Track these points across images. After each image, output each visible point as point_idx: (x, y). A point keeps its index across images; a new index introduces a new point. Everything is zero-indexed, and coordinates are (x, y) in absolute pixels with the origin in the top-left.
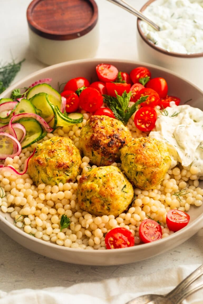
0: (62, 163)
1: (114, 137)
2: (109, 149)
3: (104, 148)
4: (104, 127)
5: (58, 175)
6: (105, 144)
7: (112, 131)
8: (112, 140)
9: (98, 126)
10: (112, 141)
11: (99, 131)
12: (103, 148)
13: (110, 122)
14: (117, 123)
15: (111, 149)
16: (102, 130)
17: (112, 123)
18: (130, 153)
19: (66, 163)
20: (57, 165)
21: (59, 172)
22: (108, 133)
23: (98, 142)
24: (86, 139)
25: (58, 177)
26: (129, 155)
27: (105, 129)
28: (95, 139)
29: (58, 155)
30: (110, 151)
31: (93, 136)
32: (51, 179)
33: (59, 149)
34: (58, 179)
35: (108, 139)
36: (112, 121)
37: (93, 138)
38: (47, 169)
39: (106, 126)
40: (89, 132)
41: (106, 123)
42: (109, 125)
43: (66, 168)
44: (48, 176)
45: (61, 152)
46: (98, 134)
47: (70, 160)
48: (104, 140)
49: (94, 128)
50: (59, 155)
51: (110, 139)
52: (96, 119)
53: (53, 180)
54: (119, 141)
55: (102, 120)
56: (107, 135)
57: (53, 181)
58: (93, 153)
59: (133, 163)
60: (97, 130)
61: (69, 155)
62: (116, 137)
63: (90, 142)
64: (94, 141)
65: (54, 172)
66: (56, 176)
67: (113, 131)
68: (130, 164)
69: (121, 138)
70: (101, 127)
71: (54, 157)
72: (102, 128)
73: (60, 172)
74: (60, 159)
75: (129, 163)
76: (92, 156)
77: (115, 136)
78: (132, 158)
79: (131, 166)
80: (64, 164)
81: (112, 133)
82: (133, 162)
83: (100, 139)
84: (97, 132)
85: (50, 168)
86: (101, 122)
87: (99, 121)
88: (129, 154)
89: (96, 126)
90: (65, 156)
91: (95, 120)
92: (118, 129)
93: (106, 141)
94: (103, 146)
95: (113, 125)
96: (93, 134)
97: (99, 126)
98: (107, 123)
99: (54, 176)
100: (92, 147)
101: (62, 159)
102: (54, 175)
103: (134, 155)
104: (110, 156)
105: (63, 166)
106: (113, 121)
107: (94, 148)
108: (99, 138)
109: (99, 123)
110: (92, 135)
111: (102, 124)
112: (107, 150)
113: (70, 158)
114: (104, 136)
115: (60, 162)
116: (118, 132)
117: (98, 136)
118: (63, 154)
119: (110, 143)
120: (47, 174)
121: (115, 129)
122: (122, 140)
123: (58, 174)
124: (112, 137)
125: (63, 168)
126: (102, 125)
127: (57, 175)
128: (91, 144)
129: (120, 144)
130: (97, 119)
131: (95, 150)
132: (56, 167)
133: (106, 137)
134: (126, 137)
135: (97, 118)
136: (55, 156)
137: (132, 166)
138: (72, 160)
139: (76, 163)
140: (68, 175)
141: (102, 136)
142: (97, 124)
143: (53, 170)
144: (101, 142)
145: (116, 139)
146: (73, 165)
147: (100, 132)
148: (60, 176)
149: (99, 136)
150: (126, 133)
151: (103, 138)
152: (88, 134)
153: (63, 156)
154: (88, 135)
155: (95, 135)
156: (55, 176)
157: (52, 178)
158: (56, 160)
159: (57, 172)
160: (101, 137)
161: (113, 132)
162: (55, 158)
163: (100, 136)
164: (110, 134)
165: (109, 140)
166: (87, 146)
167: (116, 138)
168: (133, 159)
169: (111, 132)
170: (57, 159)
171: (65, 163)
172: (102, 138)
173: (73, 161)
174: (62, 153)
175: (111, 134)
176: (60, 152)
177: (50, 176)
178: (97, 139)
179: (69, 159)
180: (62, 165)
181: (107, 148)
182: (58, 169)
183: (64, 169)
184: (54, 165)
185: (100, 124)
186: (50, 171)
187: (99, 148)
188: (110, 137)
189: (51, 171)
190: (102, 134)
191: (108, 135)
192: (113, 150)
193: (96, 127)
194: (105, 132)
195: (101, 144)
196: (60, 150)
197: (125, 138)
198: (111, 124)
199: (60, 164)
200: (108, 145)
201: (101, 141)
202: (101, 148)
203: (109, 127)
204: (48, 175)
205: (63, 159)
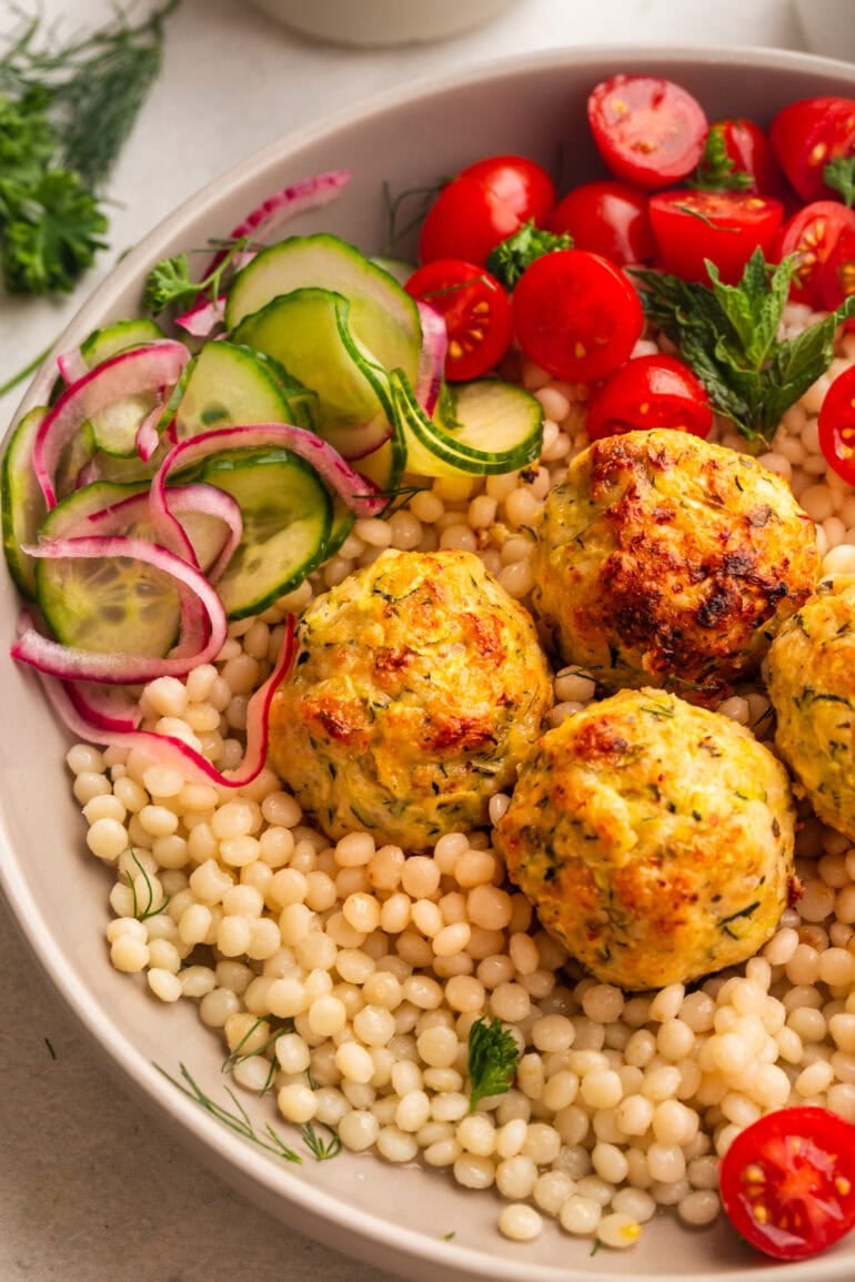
0: (457, 725)
1: (731, 570)
2: (705, 639)
3: (677, 634)
4: (673, 515)
5: (441, 789)
6: (682, 613)
7: (716, 535)
8: (719, 589)
9: (640, 510)
10: (719, 599)
11: (642, 537)
12: (670, 638)
13: (703, 481)
14: (738, 484)
15: (712, 636)
16: (663, 531)
17: (711, 484)
18: (825, 692)
19: (474, 720)
20: (427, 739)
21: (441, 767)
22: (697, 550)
23: (647, 602)
24: (578, 578)
25: (443, 798)
26: (822, 702)
27: (679, 527)
28: (629, 589)
29: (428, 677)
30: (709, 647)
31: (613, 569)
32: (403, 809)
33: (428, 645)
34: (440, 806)
35: (696, 587)
36: (711, 474)
37: (613, 582)
38: (379, 762)
39: (682, 504)
40: (588, 539)
41: (678, 486)
42: (696, 499)
43: (480, 744)
44: (386, 794)
45: (443, 656)
46: (642, 556)
47: (492, 696)
48: (678, 590)
49: (617, 518)
50: (436, 679)
51: (709, 581)
52: (624, 461)
53: (414, 813)
54: (754, 589)
55: (654, 465)
56: (691, 563)
57: (419, 821)
58: (615, 654)
59: (845, 747)
60: (636, 530)
61: (482, 667)
62: (742, 570)
63: (600, 600)
64: (620, 597)
65: (420, 771)
66: (432, 791)
67: (724, 539)
68: (833, 753)
69: (763, 571)
70: (654, 515)
71: (409, 691)
72: (662, 521)
73: (448, 768)
74: (444, 700)
75: (824, 746)
76: (613, 666)
77: (736, 568)
78: (842, 721)
79: (835, 766)
80: (465, 728)
81: (718, 547)
82: (848, 743)
83: (654, 585)
84: (638, 540)
85: (396, 754)
86: (653, 483)
87: (643, 475)
88: (822, 697)
89: (626, 507)
90: (464, 680)
91: (621, 467)
92: (747, 522)
93: (689, 598)
94: (672, 628)
95: (717, 498)
96: (617, 553)
97: (647, 509)
98: (684, 486)
99: (419, 791)
100: (610, 626)
101: (451, 700)
102: (415, 786)
103: (847, 702)
104: (707, 666)
105: (463, 740)
106: (715, 472)
107: (621, 635)
108: (647, 584)
109: (643, 490)
110: (610, 561)
111: (660, 491)
112: (692, 642)
113: (491, 688)
114: (672, 569)
115: (443, 717)
116: (748, 536)
117: (641, 568)
118: (452, 670)
119: (710, 606)
120: (379, 784)
121: (728, 523)
122: (770, 579)
123: (443, 782)
124: (719, 576)
125: (461, 746)
126: (661, 497)
127: (436, 787)
128: (605, 613)
129: (760, 604)
130: (630, 465)
131: (628, 644)
132: (424, 748)
133: (685, 577)
134: (790, 556)
135: (629, 456)
136: (410, 686)
137: (840, 762)
138: (504, 697)
139: (524, 704)
140: (490, 775)
141: (665, 567)
142: (631, 492)
143: (411, 763)
144: (662, 604)
145: (742, 582)
146: (509, 719)
147: (654, 545)
148: (452, 787)
149: (647, 567)
150: (790, 531)
151: (672, 580)
152: (586, 553)
153: (454, 680)
154: (587, 558)
155: (628, 562)
156: (426, 795)
157: (408, 803)
158: (420, 711)
159: (430, 771)
160: (657, 575)
161: (724, 545)
162: (414, 697)
163: (655, 571)
164: (707, 556)
165: (704, 592)
166: (582, 619)
167: (737, 577)
168: (847, 725)
169: (712, 542)
170: (424, 705)
171: (471, 724)
172: (665, 581)
173: (510, 698)
174: (447, 666)
175: (714, 557)
176: (437, 659)
177: (400, 794)
178: (641, 589)
179: (487, 692)
180: (455, 733)
181: (692, 636)
182: (434, 759)
183: (466, 749)
184: (417, 740)
185: (648, 498)
186: (395, 773)
187: (650, 636)
188: (707, 569)
189: (400, 771)
190: (666, 556)
191: (697, 563)
192: (724, 642)
193: (631, 514)
194: (677, 545)
195: (659, 612)
196: (435, 644)
197: (786, 562)
198: (706, 494)
199: (446, 732)
200: (700, 617)
201: (658, 596)
202: (664, 639)
203: (700, 514)
204: (387, 789)
205: (457, 699)
